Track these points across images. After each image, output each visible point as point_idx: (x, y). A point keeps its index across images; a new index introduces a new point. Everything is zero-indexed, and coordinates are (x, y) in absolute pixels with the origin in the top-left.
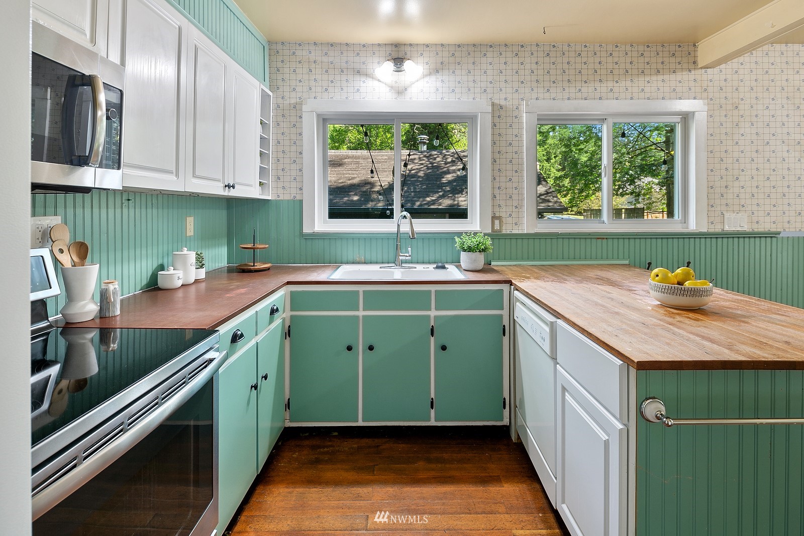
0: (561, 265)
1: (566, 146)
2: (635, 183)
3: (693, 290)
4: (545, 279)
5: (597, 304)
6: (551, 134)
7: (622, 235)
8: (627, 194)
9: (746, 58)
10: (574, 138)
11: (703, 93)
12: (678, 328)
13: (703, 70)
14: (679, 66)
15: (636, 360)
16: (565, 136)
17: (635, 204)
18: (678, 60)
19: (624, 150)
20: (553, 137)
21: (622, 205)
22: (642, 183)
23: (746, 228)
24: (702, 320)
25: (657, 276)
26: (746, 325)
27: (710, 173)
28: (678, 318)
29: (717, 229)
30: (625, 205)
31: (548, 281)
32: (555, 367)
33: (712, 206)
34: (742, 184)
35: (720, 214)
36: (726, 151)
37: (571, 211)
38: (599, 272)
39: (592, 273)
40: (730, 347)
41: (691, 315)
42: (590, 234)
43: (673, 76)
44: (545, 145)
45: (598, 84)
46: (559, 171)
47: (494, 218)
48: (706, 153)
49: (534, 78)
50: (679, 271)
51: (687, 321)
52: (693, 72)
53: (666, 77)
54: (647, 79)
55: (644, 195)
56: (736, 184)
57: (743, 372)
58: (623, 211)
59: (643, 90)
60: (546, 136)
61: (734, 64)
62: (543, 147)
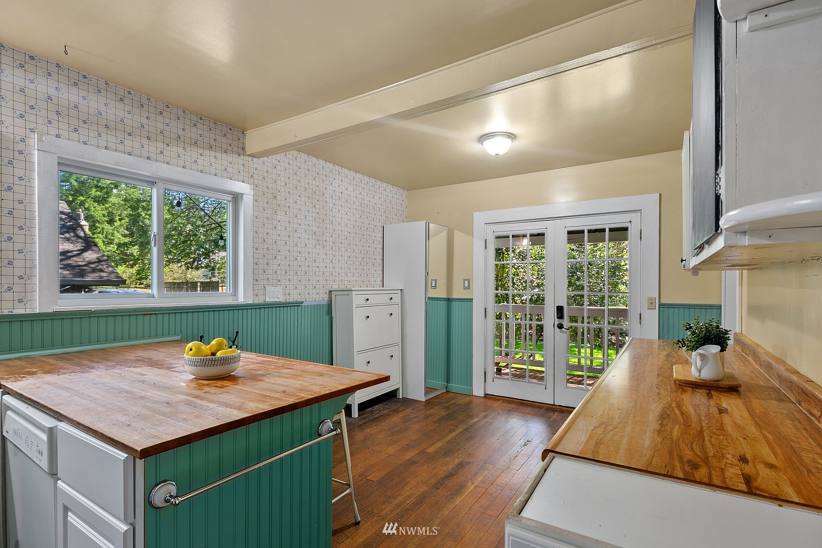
0: (95, 350)
1: (134, 208)
2: (209, 256)
3: (222, 359)
4: (62, 371)
5: (122, 391)
6: (115, 191)
7: (174, 310)
8: (202, 267)
9: (281, 156)
10: (144, 201)
11: (248, 178)
12: (201, 400)
13: (250, 158)
14: (230, 148)
15: (139, 449)
16: (134, 197)
17: (210, 278)
18: (230, 142)
19: (199, 223)
20: (118, 196)
21: (198, 278)
22: (217, 257)
23: (281, 299)
24: (227, 386)
25: (191, 350)
26: (261, 383)
27: (255, 251)
28: (206, 389)
29: (260, 300)
30: (201, 279)
31: (64, 374)
32: (56, 484)
33: (257, 280)
34: (279, 262)
35: (263, 287)
36: (267, 234)
37: (140, 284)
38: (143, 352)
39: (132, 356)
40: (239, 408)
41: (220, 383)
42: (134, 310)
43: (224, 156)
44: (107, 203)
45: (145, 142)
46: (125, 237)
48: (252, 233)
49: (53, 107)
50: (214, 342)
51: (213, 390)
52: (242, 157)
53: (218, 155)
54: (200, 151)
55: (219, 269)
56: (275, 262)
57: (249, 426)
58: (199, 284)
59: (196, 161)
60: (107, 193)
61: (273, 159)
62: (103, 205)
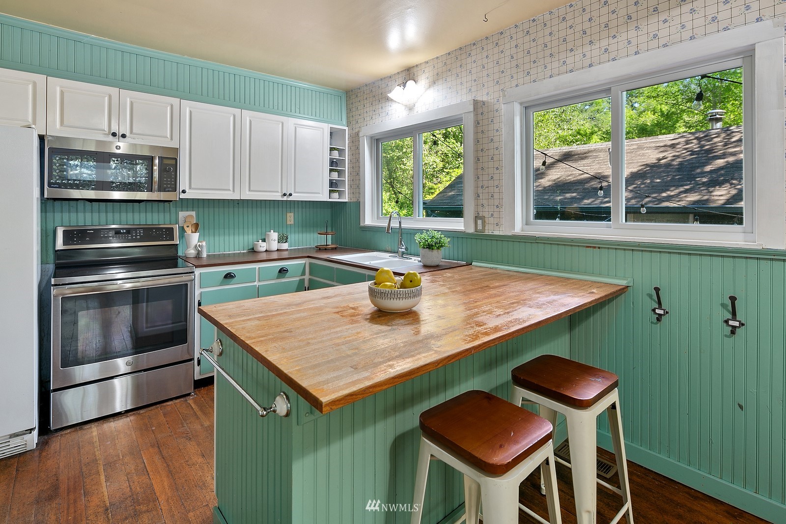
7: (618, 245)
47: (477, 218)
49: (514, 64)
54: (663, 17)
59: (656, 36)
